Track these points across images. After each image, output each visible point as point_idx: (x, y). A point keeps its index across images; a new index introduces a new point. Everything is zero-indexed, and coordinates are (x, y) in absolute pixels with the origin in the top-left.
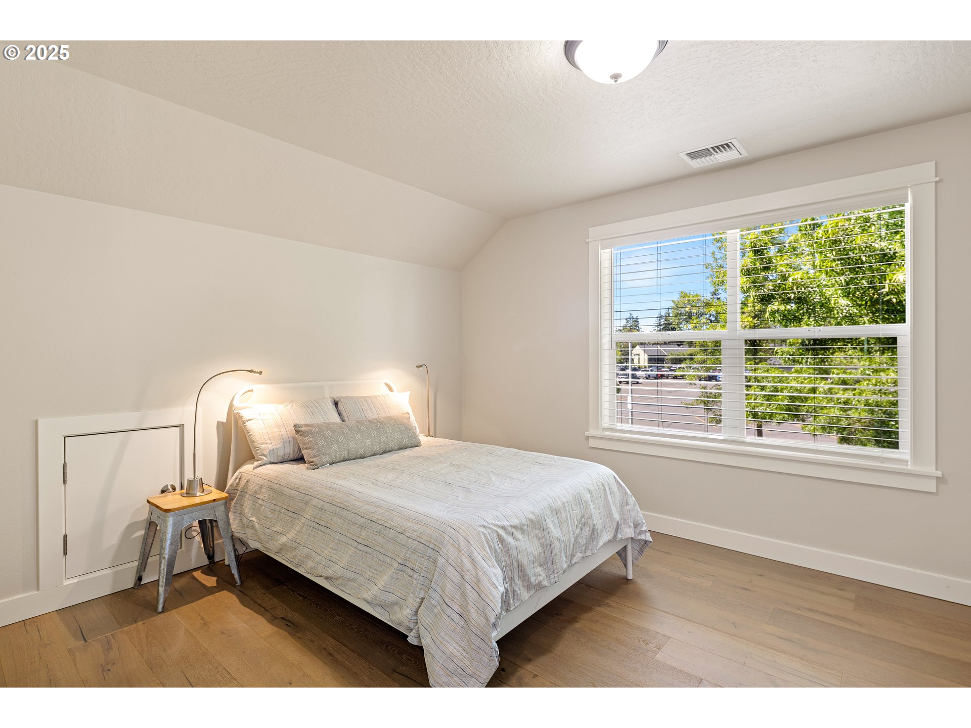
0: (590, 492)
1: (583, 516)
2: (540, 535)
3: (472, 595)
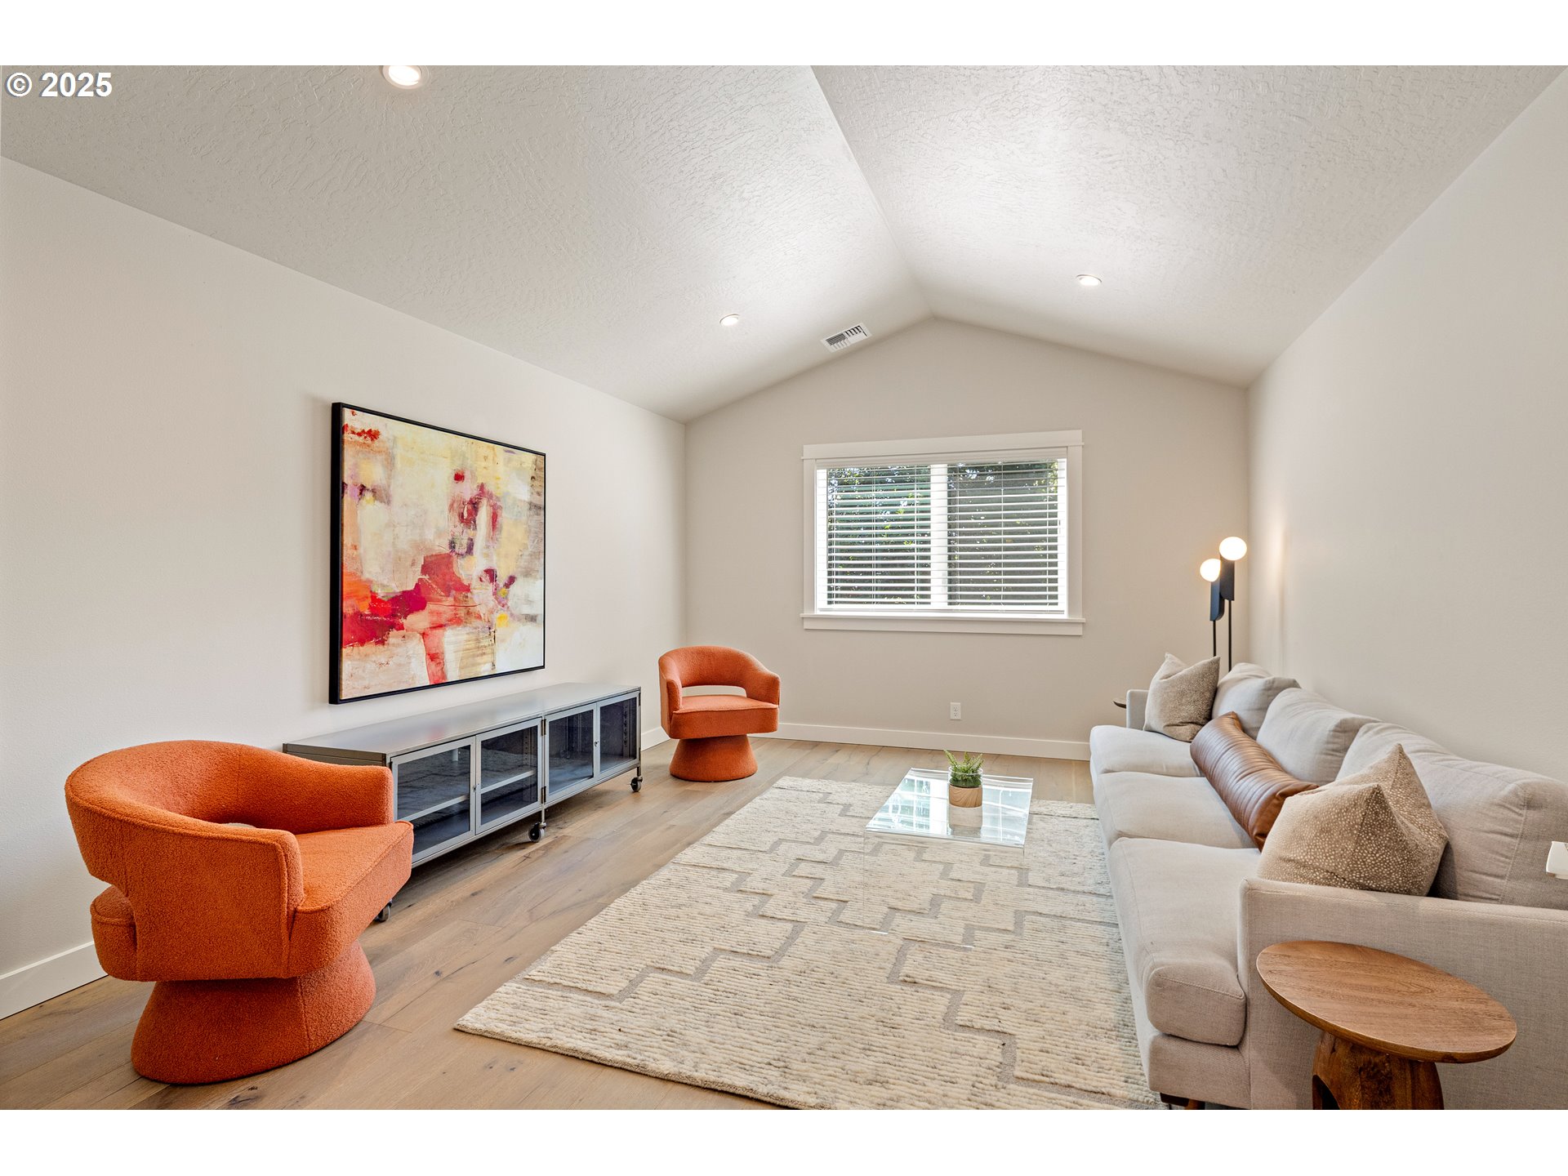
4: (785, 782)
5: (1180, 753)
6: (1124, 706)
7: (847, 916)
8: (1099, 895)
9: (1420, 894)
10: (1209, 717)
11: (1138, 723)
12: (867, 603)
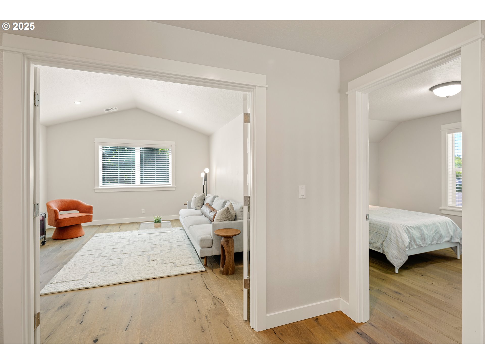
0: (440, 223)
1: (436, 230)
2: (420, 231)
3: (399, 240)
4: (96, 235)
5: (199, 212)
6: (186, 205)
7: (132, 255)
8: (185, 241)
9: (233, 221)
10: (203, 205)
11: (190, 208)
12: (116, 184)
